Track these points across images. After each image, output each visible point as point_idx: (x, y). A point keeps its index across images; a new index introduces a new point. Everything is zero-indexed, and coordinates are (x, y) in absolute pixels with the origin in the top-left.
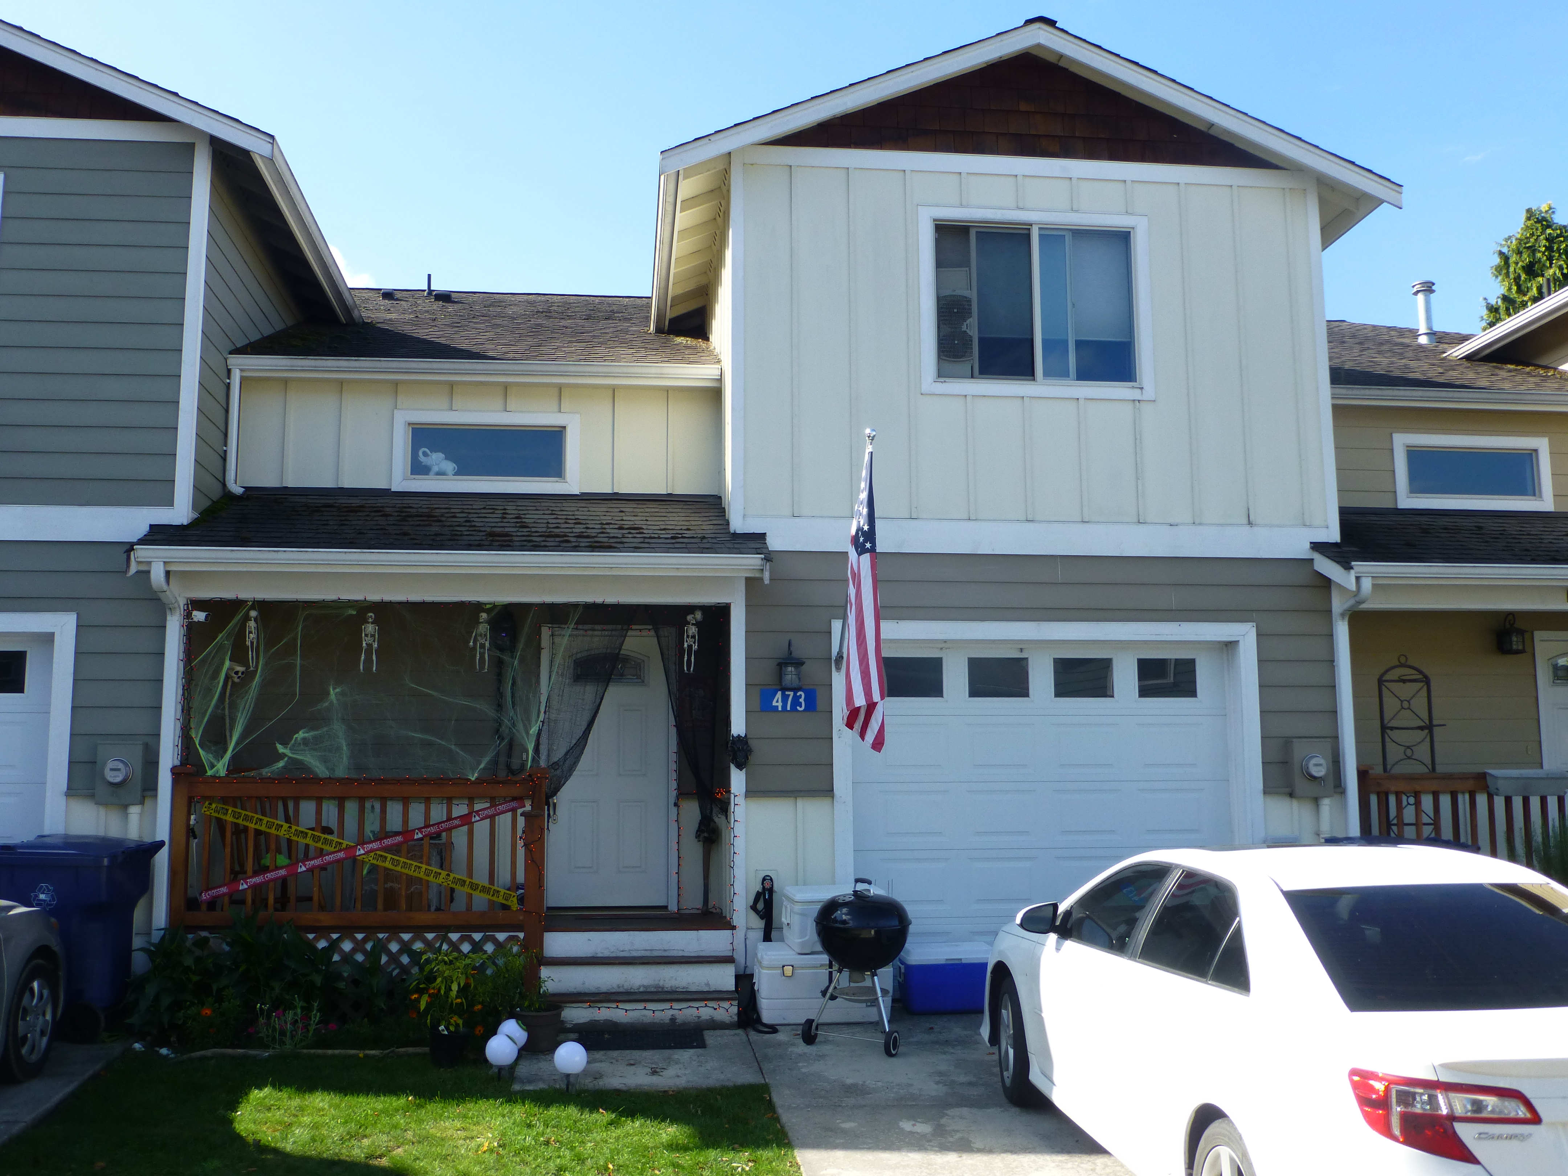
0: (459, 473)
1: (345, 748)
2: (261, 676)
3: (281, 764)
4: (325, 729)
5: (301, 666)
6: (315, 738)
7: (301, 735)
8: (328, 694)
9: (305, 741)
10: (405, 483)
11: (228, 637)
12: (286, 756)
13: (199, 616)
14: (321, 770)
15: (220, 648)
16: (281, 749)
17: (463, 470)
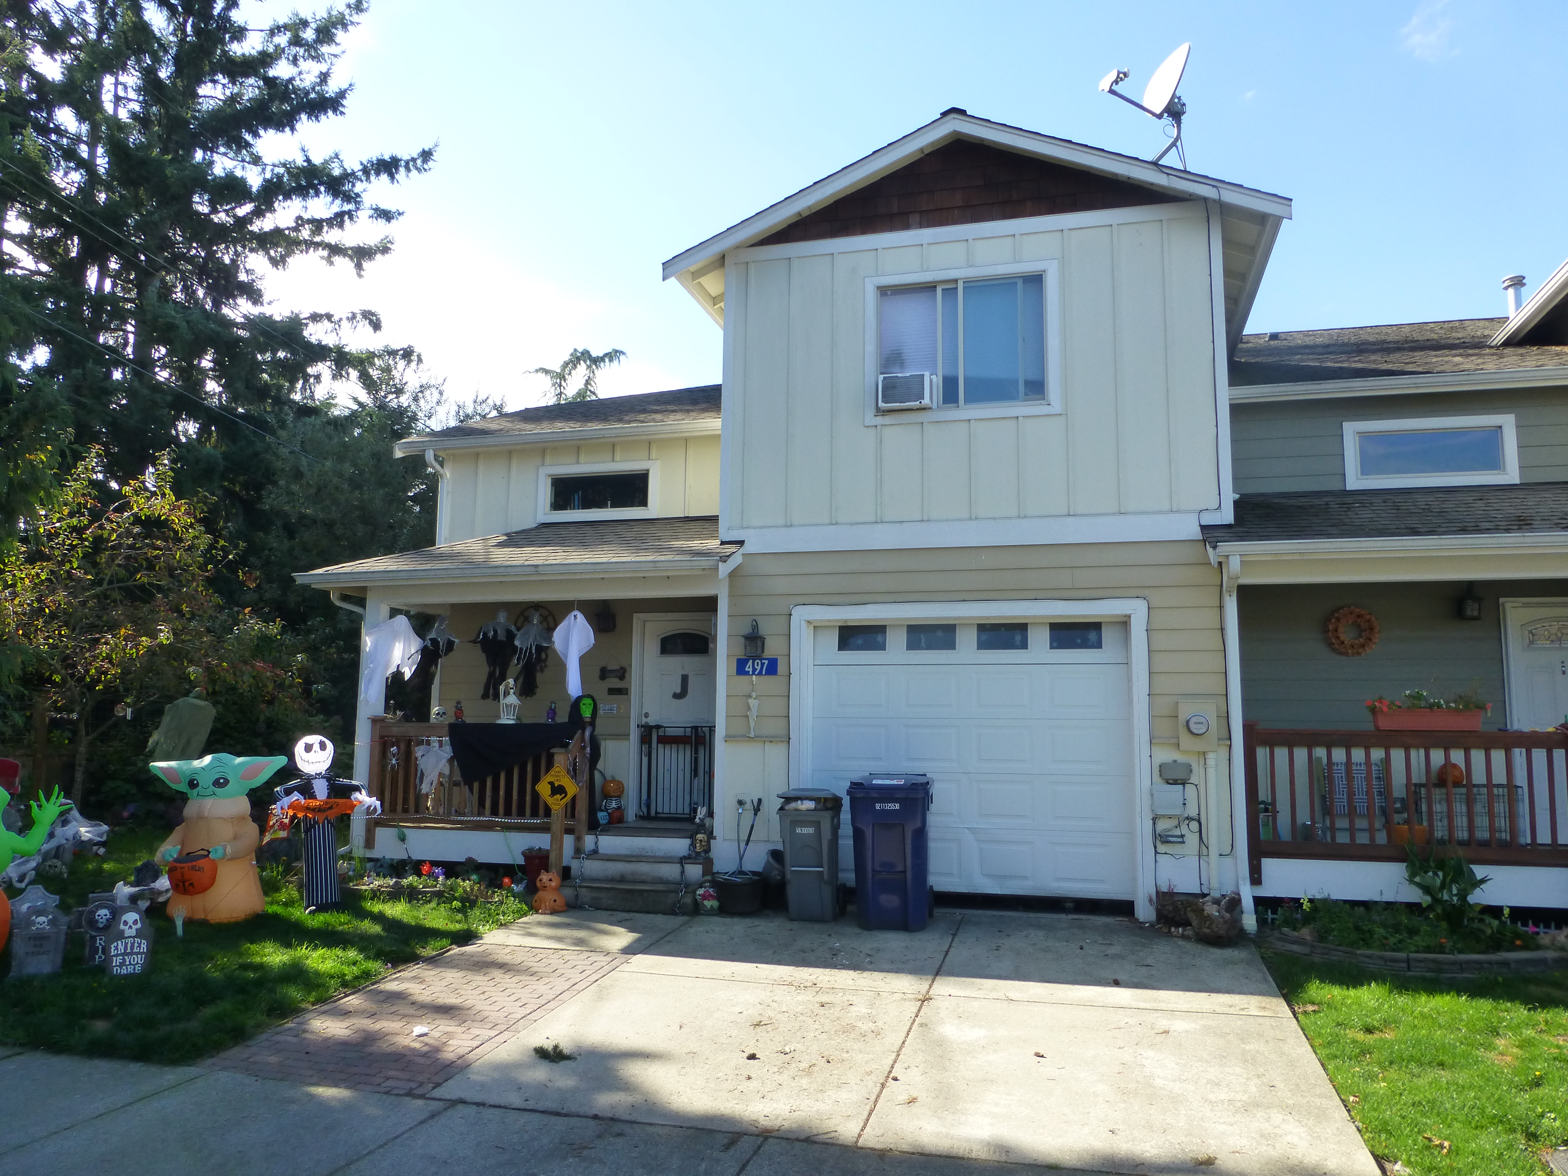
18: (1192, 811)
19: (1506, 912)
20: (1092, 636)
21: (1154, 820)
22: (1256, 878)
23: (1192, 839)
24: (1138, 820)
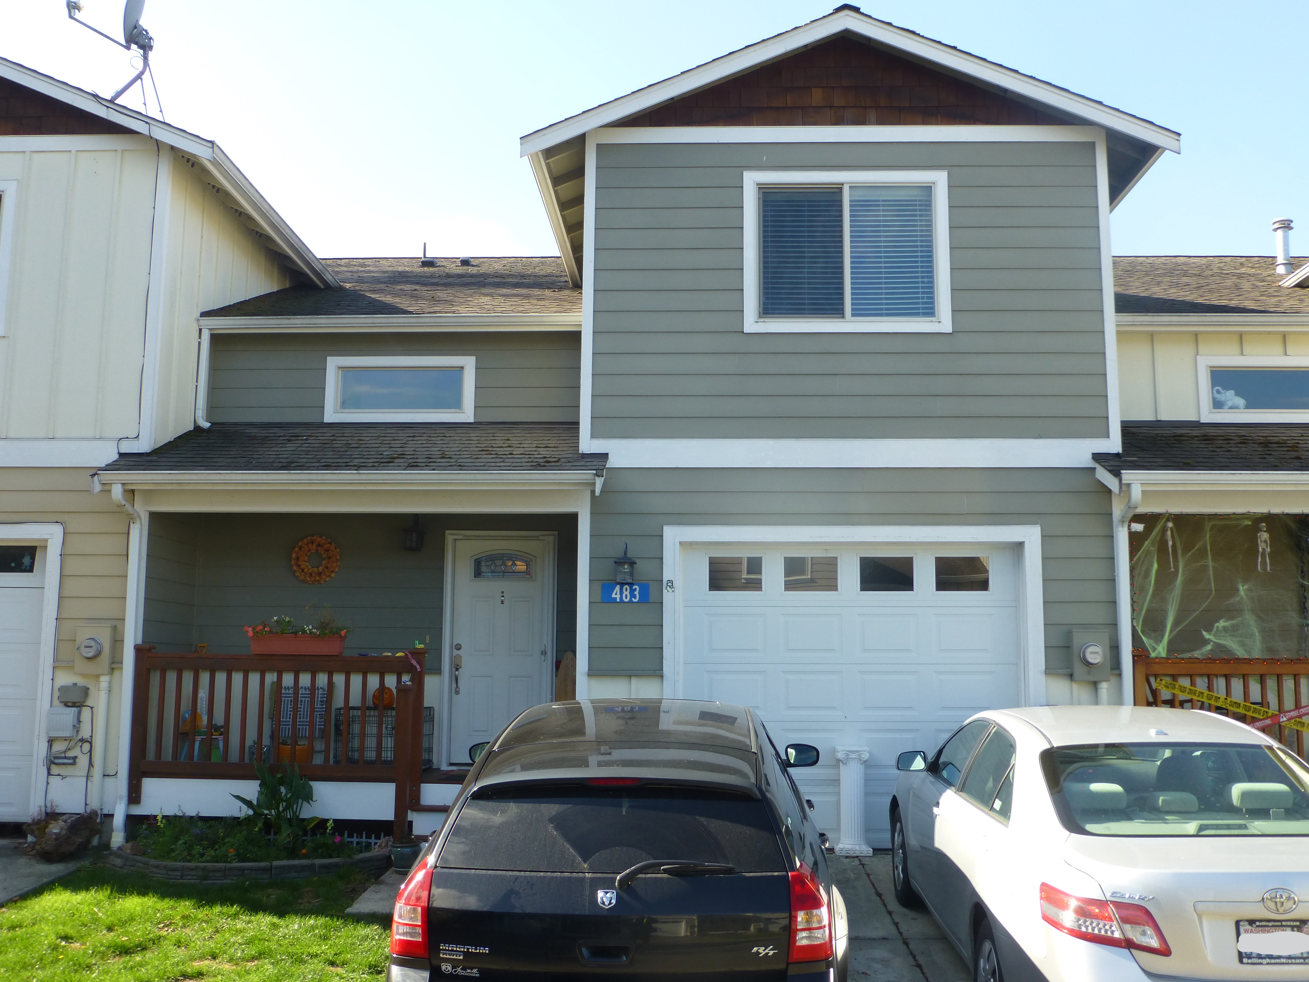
0: (1247, 407)
1: (1257, 634)
2: (1183, 575)
3: (1209, 647)
4: (1240, 619)
5: (1214, 567)
6: (1233, 626)
7: (1222, 624)
8: (1238, 590)
9: (1225, 629)
10: (1211, 416)
11: (1153, 544)
12: (1212, 641)
13: (1138, 527)
14: (1241, 653)
15: (1148, 553)
16: (1206, 635)
17: (1251, 405)
18: (85, 733)
19: (330, 824)
20: (26, 561)
21: (51, 741)
22: (134, 796)
23: (83, 761)
24: (36, 742)
